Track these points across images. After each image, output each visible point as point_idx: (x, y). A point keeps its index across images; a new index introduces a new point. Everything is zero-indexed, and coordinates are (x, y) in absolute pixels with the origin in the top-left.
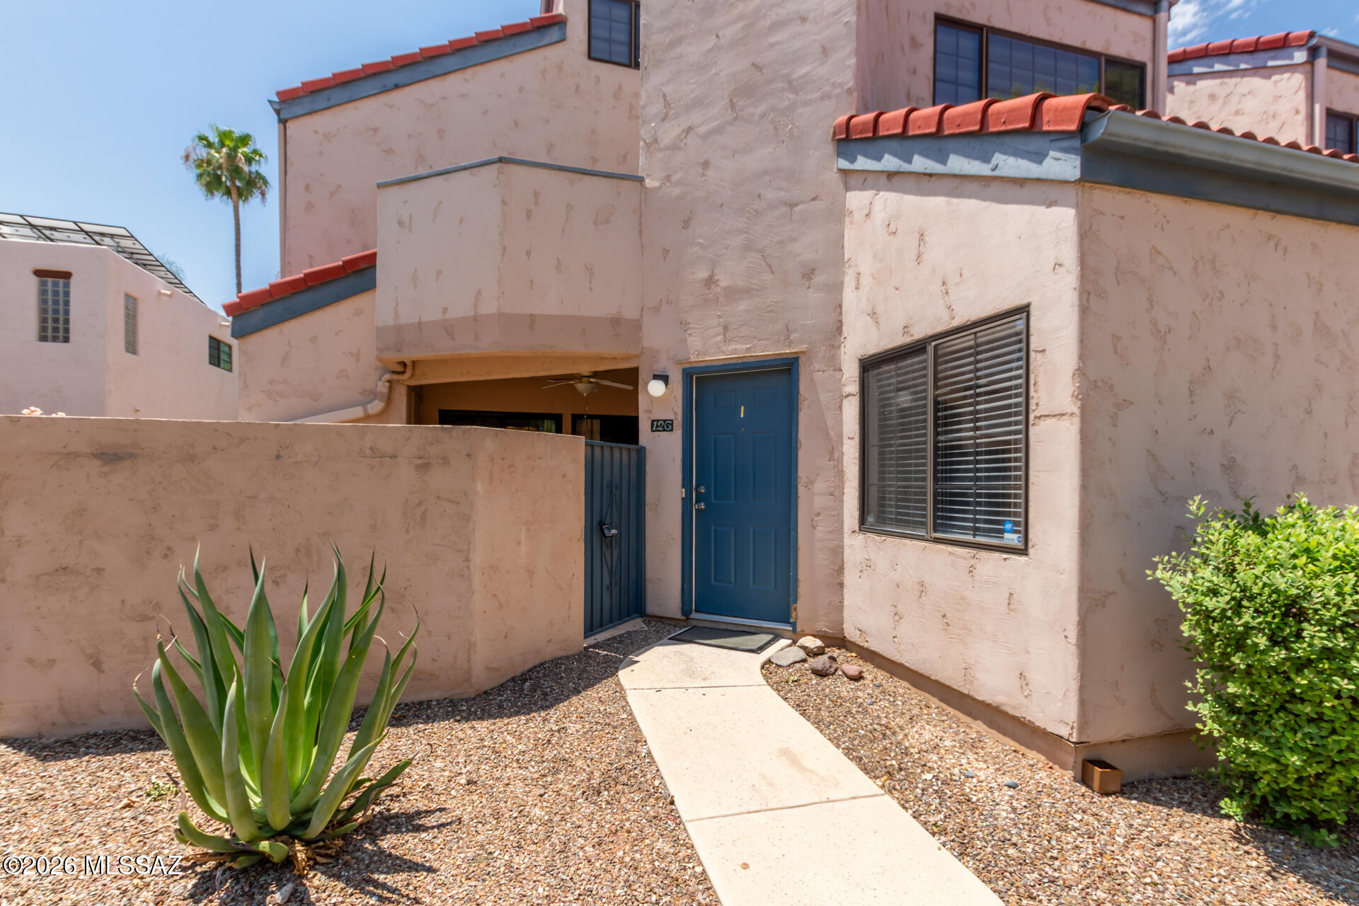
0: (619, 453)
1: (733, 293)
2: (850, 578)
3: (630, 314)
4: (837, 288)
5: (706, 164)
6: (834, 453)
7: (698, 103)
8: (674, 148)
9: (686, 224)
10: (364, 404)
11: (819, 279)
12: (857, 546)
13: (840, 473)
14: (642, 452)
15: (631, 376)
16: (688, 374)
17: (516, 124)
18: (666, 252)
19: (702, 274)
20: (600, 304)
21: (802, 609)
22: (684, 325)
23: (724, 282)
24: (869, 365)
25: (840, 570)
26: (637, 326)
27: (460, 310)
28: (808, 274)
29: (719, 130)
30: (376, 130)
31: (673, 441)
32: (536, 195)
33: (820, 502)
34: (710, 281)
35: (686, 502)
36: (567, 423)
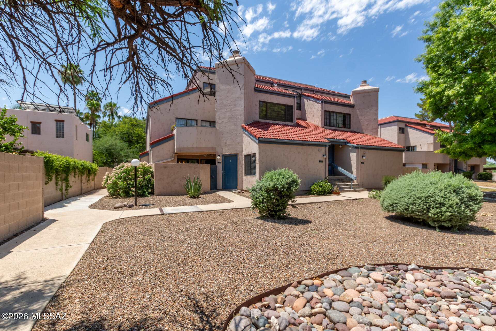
0: (213, 166)
1: (229, 145)
2: (244, 182)
3: (214, 147)
4: (242, 146)
5: (225, 127)
6: (242, 166)
7: (224, 118)
8: (221, 124)
9: (223, 134)
10: (171, 159)
11: (240, 144)
12: (245, 178)
13: (243, 169)
14: (216, 166)
15: (214, 155)
16: (223, 155)
17: (190, 107)
18: (220, 138)
19: (225, 142)
20: (210, 145)
21: (238, 187)
22: (222, 149)
23: (228, 143)
24: (246, 156)
25: (243, 181)
26: (215, 148)
27: (190, 146)
28: (239, 143)
29: (227, 122)
30: (166, 109)
31: (221, 164)
32: (202, 131)
33: (240, 173)
34: (226, 143)
35: (223, 173)
36: (200, 161)
